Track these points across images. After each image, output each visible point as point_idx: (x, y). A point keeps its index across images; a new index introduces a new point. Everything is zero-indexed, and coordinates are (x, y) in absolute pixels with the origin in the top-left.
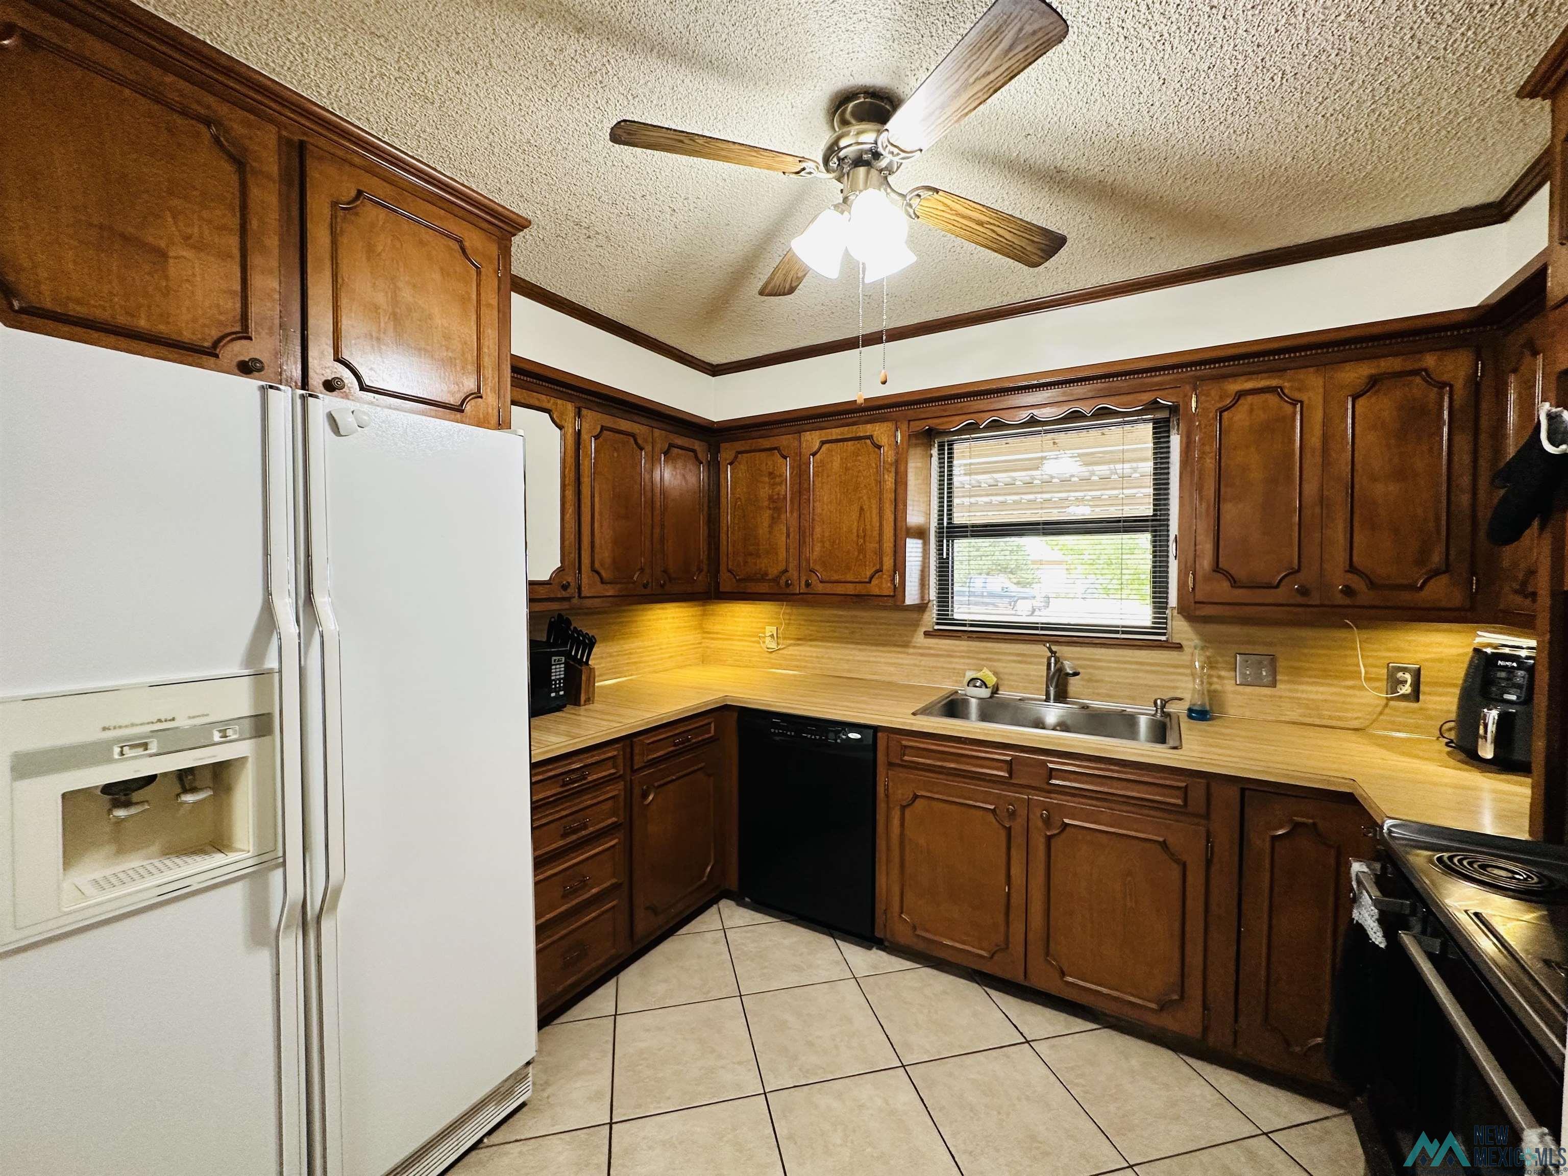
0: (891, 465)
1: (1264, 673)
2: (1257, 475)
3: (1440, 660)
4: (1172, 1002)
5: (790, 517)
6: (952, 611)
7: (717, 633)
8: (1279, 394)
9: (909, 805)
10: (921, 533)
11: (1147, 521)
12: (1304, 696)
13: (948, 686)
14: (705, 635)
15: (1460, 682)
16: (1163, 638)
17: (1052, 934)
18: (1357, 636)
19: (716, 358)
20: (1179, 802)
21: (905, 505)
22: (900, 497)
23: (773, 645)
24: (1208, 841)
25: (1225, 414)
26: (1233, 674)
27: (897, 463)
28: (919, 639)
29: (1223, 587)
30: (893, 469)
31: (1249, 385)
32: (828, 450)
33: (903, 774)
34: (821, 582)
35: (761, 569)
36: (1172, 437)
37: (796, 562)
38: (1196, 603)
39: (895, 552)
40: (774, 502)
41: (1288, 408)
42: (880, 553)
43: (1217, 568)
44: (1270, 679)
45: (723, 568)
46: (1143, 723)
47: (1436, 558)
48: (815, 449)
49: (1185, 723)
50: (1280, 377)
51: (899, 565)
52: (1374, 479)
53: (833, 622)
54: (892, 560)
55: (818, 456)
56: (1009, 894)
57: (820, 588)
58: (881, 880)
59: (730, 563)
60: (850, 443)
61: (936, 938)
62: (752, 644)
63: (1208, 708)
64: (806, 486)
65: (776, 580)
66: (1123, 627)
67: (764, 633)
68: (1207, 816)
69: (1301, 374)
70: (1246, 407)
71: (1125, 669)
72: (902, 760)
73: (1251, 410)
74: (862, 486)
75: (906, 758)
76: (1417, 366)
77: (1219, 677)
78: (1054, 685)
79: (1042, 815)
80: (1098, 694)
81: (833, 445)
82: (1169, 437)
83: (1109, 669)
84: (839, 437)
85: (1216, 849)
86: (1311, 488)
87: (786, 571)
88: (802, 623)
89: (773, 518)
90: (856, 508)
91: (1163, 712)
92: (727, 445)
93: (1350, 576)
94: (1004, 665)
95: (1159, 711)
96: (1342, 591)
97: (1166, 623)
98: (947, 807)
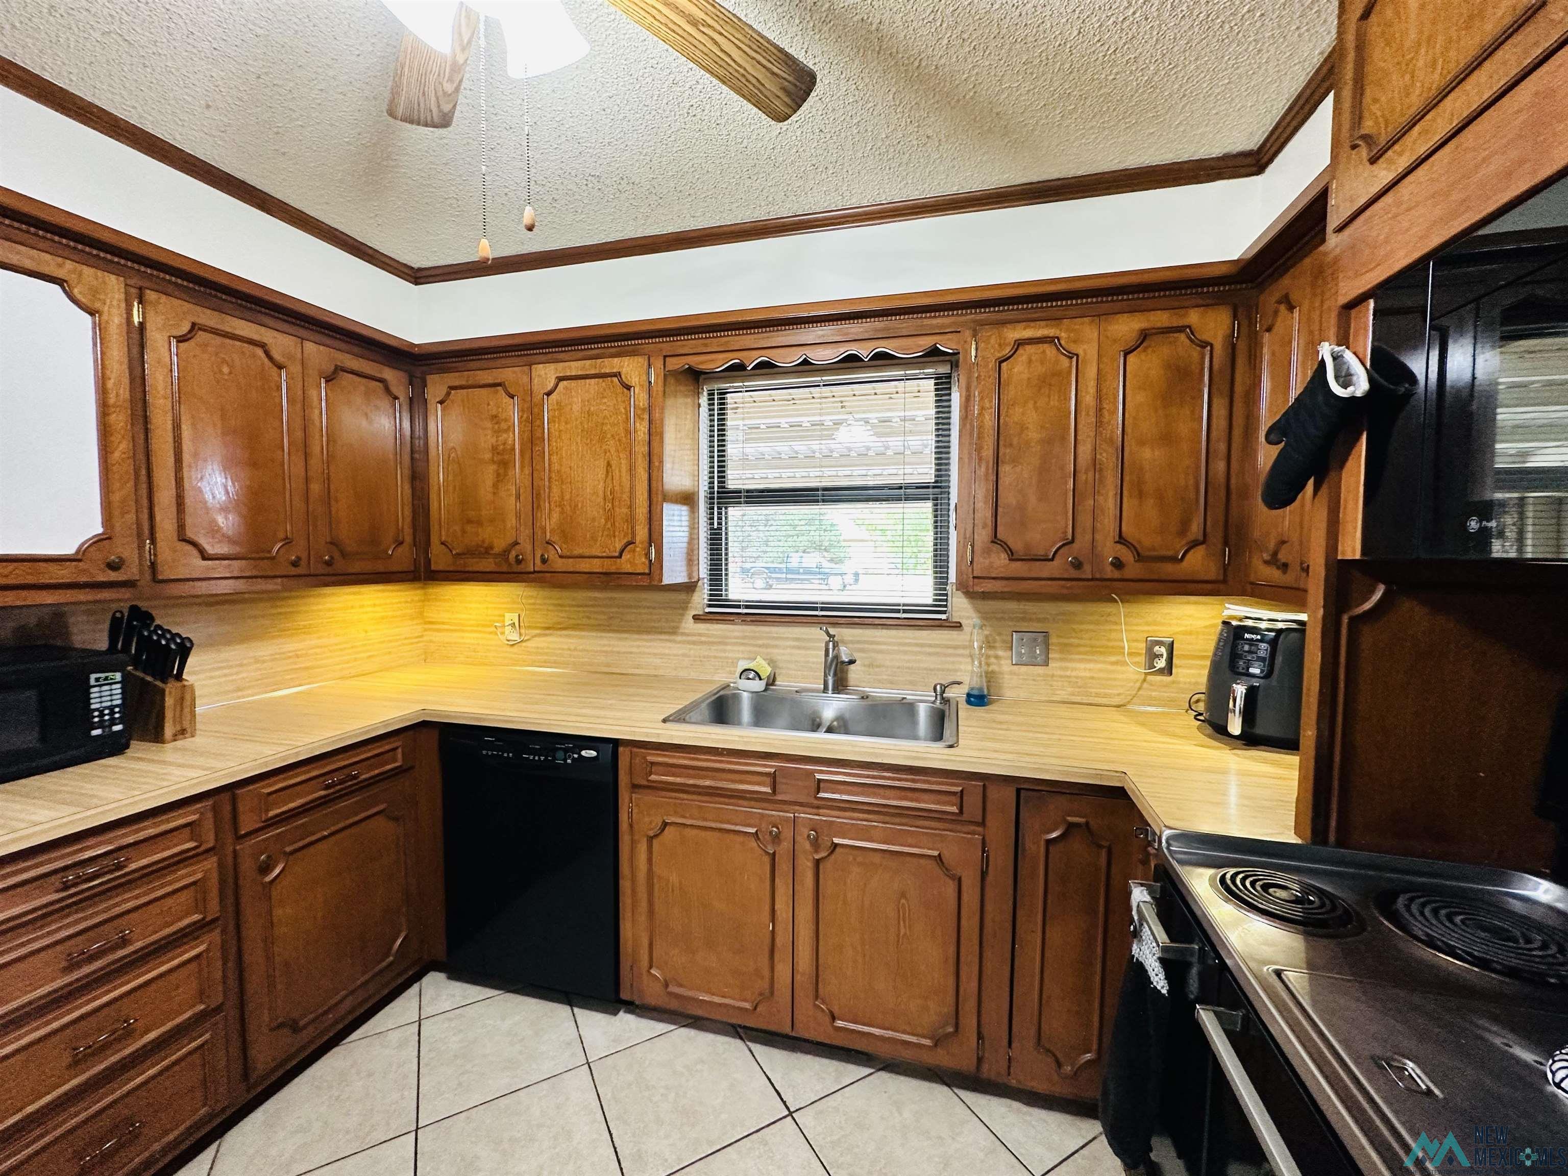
0: (644, 410)
1: (1038, 652)
2: (1034, 435)
3: (1190, 633)
4: (947, 1036)
5: (518, 473)
6: (726, 590)
7: (443, 623)
8: (1055, 344)
9: (656, 836)
10: (687, 499)
11: (928, 487)
12: (1074, 674)
13: (721, 677)
14: (427, 626)
15: (1211, 654)
16: (943, 617)
17: (820, 973)
18: (1122, 609)
19: (417, 261)
20: (954, 809)
21: (661, 462)
22: (655, 451)
23: (515, 637)
24: (983, 851)
25: (1004, 365)
26: (1009, 653)
27: (650, 409)
28: (689, 624)
29: (1000, 560)
30: (646, 416)
31: (1028, 333)
32: (566, 388)
33: (649, 798)
34: (561, 557)
35: (483, 541)
36: (953, 394)
37: (529, 531)
38: (974, 577)
39: (650, 519)
40: (498, 453)
41: (1065, 362)
42: (631, 520)
43: (995, 539)
44: (1043, 657)
45: (435, 539)
46: (923, 711)
47: (1195, 529)
48: (550, 387)
49: (965, 711)
50: (1057, 326)
51: (655, 536)
52: (1141, 443)
53: (586, 606)
54: (646, 530)
55: (554, 396)
56: (773, 931)
57: (560, 565)
58: (627, 930)
59: (443, 533)
60: (593, 381)
61: (690, 993)
62: (488, 636)
63: (986, 692)
64: (538, 435)
65: (506, 552)
66: (904, 605)
67: (504, 621)
68: (983, 824)
69: (1077, 324)
70: (1024, 358)
71: (905, 652)
72: (648, 781)
73: (1030, 361)
74: (609, 436)
75: (653, 777)
76: (1181, 323)
77: (997, 657)
78: (832, 674)
79: (809, 836)
80: (880, 681)
81: (573, 383)
82: (950, 394)
83: (888, 652)
84: (580, 373)
85: (991, 859)
86: (1085, 450)
87: (516, 543)
88: (551, 608)
89: (498, 475)
90: (602, 463)
91: (943, 698)
92: (436, 377)
93: (1119, 546)
94: (782, 651)
95: (939, 697)
96: (1112, 564)
97: (946, 600)
98: (703, 834)
